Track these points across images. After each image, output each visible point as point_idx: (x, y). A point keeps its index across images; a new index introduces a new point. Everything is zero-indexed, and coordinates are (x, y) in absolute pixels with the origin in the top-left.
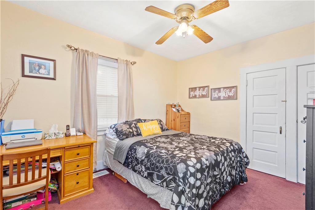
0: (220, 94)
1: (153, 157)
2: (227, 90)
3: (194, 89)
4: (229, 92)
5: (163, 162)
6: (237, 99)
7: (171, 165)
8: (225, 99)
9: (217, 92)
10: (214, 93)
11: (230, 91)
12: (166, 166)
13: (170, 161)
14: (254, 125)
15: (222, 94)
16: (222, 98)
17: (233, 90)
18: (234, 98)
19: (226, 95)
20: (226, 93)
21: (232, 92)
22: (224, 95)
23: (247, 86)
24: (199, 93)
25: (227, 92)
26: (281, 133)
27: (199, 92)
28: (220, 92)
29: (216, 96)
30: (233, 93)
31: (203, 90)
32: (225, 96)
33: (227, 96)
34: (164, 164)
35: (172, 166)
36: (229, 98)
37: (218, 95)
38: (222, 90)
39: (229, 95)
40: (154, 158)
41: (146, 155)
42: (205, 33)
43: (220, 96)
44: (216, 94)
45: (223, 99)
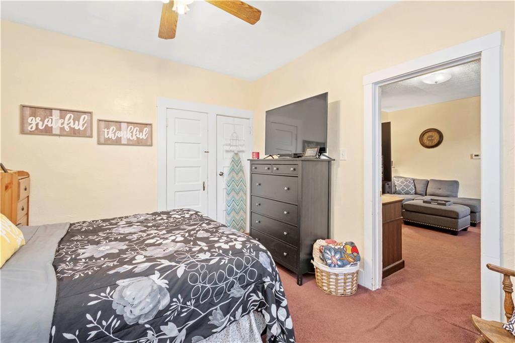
0: (119, 134)
1: (200, 279)
2: (134, 128)
3: (41, 112)
4: (138, 132)
5: (231, 272)
6: (151, 145)
7: (249, 266)
8: (131, 143)
9: (113, 128)
10: (106, 130)
11: (141, 131)
12: (241, 274)
13: (244, 262)
14: (176, 184)
15: (125, 134)
16: (124, 141)
17: (145, 129)
18: (147, 143)
19: (132, 136)
20: (132, 132)
21: (144, 133)
22: (129, 136)
23: (167, 127)
24: (62, 124)
25: (134, 132)
26: (204, 190)
27: (61, 121)
28: (120, 129)
29: (111, 135)
30: (146, 135)
31: (76, 119)
32: (131, 139)
33: (134, 138)
34: (237, 273)
35: (251, 267)
36: (139, 143)
37: (116, 135)
38: (124, 126)
39: (138, 137)
40: (204, 278)
41: (169, 290)
42: (177, 22)
43: (121, 137)
44: (110, 132)
45: (126, 143)
